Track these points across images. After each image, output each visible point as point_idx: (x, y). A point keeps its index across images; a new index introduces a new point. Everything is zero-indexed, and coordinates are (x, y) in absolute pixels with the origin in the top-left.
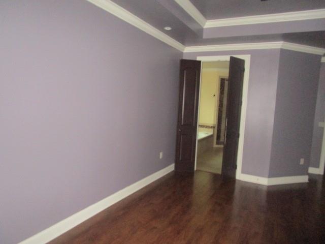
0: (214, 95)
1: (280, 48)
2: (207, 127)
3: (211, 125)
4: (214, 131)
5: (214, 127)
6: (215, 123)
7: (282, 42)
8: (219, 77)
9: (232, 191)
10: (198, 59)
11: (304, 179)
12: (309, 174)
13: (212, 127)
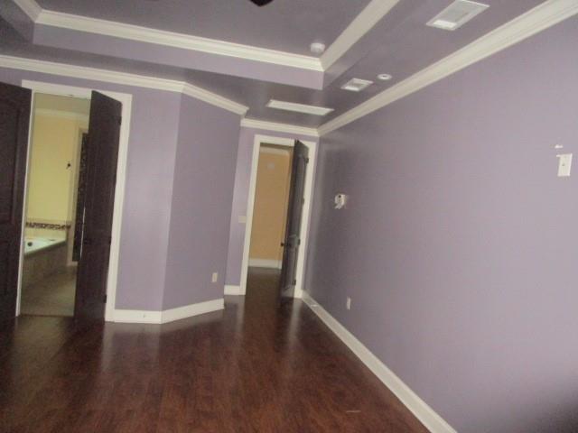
0: (69, 165)
1: (181, 91)
2: (52, 227)
3: (62, 224)
4: (68, 235)
5: (69, 227)
6: (71, 219)
7: (184, 83)
8: (80, 130)
9: (96, 346)
10: (25, 84)
11: (217, 305)
12: (224, 296)
13: (63, 227)
